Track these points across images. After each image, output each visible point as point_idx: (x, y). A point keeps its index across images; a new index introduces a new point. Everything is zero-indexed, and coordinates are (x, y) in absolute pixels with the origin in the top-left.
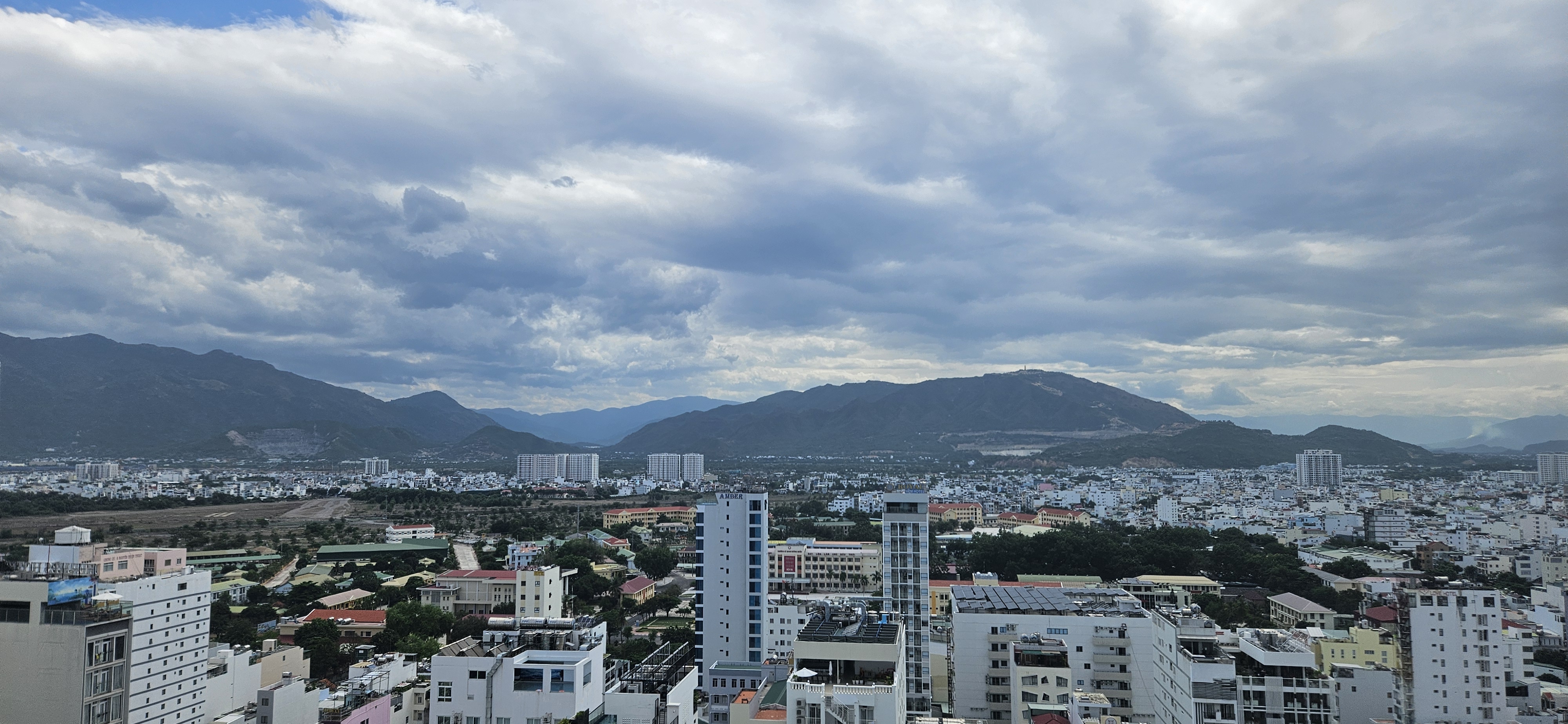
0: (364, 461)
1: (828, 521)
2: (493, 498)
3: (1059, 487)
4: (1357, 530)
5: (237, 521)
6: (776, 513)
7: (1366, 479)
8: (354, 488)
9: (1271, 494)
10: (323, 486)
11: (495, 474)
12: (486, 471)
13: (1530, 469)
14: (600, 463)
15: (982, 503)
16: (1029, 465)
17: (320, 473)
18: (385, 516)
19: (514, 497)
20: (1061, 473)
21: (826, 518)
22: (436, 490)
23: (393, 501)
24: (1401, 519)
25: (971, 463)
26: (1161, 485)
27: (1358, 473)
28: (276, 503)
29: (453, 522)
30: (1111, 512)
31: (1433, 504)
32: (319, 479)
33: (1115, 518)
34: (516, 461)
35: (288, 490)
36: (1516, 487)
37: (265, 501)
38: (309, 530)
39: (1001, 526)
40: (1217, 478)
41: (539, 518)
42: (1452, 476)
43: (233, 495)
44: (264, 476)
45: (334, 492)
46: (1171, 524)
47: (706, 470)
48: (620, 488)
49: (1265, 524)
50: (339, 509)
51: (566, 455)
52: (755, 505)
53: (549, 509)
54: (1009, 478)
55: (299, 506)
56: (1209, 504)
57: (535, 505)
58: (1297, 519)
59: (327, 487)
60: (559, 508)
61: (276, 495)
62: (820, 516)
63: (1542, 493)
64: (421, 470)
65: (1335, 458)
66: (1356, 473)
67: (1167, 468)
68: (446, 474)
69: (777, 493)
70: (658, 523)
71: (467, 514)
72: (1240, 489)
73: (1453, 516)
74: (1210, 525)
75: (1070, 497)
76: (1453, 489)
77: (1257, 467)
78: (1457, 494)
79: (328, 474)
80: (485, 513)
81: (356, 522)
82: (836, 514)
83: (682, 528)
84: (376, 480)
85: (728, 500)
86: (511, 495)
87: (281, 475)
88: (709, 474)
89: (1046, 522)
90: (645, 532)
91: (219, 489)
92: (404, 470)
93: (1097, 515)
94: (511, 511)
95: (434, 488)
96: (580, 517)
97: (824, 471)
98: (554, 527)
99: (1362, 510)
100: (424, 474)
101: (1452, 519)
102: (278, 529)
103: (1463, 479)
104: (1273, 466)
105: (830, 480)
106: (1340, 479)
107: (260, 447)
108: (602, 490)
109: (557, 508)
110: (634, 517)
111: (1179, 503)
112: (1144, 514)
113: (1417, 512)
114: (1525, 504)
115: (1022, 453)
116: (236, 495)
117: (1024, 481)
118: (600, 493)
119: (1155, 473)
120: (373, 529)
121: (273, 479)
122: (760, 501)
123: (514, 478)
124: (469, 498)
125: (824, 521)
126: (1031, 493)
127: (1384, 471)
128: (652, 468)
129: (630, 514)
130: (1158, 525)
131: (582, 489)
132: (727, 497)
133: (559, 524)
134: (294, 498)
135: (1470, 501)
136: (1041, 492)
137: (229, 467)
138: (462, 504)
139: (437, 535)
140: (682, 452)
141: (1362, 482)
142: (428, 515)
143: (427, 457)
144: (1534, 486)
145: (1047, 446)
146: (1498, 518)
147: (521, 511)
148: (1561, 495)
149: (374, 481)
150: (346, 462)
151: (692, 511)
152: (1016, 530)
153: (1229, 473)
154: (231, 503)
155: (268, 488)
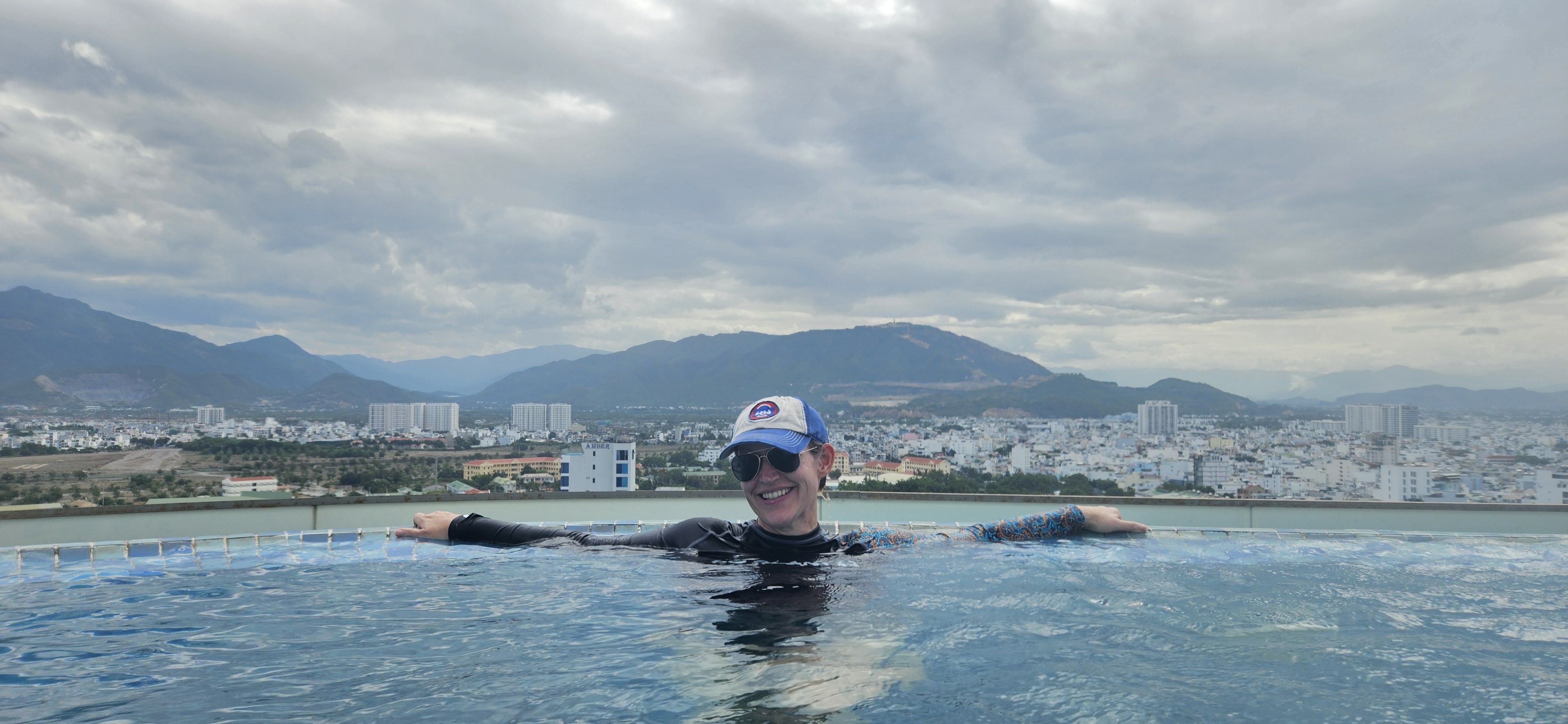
0: (196, 409)
1: (698, 470)
2: (343, 449)
3: (923, 437)
4: (1187, 475)
5: (50, 474)
6: (647, 463)
7: (1198, 428)
8: (185, 438)
9: (1115, 442)
10: (149, 436)
11: (344, 423)
12: (334, 420)
13: (1339, 419)
14: (460, 413)
15: (850, 452)
16: (896, 415)
17: (146, 422)
18: (220, 468)
19: (365, 448)
20: (925, 423)
21: (696, 468)
22: (277, 440)
23: (230, 451)
24: (1225, 464)
25: (841, 413)
26: (1017, 434)
27: (1192, 422)
28: (95, 454)
29: (298, 473)
30: (970, 459)
31: (1254, 451)
32: (144, 428)
33: (973, 466)
34: (368, 411)
35: (109, 439)
36: (1326, 435)
37: (82, 452)
38: (135, 483)
39: (866, 474)
40: (1067, 427)
41: (394, 469)
42: (1272, 425)
43: (45, 446)
44: (81, 424)
45: (162, 442)
46: (1024, 471)
47: (574, 420)
48: (482, 438)
49: (1107, 469)
50: (168, 460)
51: (423, 404)
52: (623, 455)
53: (404, 460)
54: (876, 428)
55: (122, 456)
56: (1059, 451)
57: (389, 456)
58: (1136, 465)
59: (155, 437)
60: (415, 459)
61: (95, 445)
62: (690, 465)
63: (1347, 440)
64: (260, 418)
65: (1172, 408)
66: (1190, 423)
67: (1023, 417)
68: (289, 423)
69: (647, 444)
70: (522, 474)
71: (312, 465)
72: (1087, 438)
73: (1271, 462)
74: (1059, 471)
75: (932, 446)
76: (1273, 437)
77: (1103, 416)
78: (1276, 441)
79: (154, 423)
80: (334, 465)
81: (188, 475)
82: (706, 464)
83: (547, 479)
84: (210, 430)
85: (594, 450)
86: (362, 446)
87: (100, 424)
88: (576, 425)
89: (909, 469)
90: (508, 483)
91: (28, 439)
92: (241, 419)
93: (957, 463)
94: (363, 462)
95: (276, 438)
96: (439, 469)
97: (695, 421)
98: (410, 480)
99: (1193, 456)
100: (264, 422)
101: (1270, 465)
102: (98, 482)
103: (1282, 428)
104: (1118, 416)
105: (701, 430)
106: (1176, 428)
107: (74, 393)
108: (461, 440)
109: (413, 460)
110: (497, 469)
111: (1032, 451)
112: (1000, 461)
113: (1240, 458)
114: (1332, 451)
115: (889, 404)
116: (48, 445)
117: (889, 431)
118: (460, 444)
119: (1012, 423)
120: (209, 482)
121: (91, 428)
122: (627, 451)
123: (366, 428)
124: (313, 449)
125: (694, 471)
126: (896, 442)
127: (1215, 421)
128: (516, 419)
129: (492, 465)
130: (1012, 472)
131: (441, 440)
132: (593, 447)
133: (416, 475)
134: (117, 448)
135: (1286, 448)
136: (906, 441)
137: (38, 415)
138: (307, 455)
139: (281, 487)
140: (548, 402)
141: (1195, 431)
142: (270, 466)
143: (267, 406)
144: (1342, 434)
145: (912, 397)
146: (1308, 463)
147: (374, 462)
148: (1363, 443)
149: (207, 430)
150: (175, 410)
151: (558, 462)
152: (881, 478)
153: (1079, 422)
154: (42, 454)
155: (85, 438)
